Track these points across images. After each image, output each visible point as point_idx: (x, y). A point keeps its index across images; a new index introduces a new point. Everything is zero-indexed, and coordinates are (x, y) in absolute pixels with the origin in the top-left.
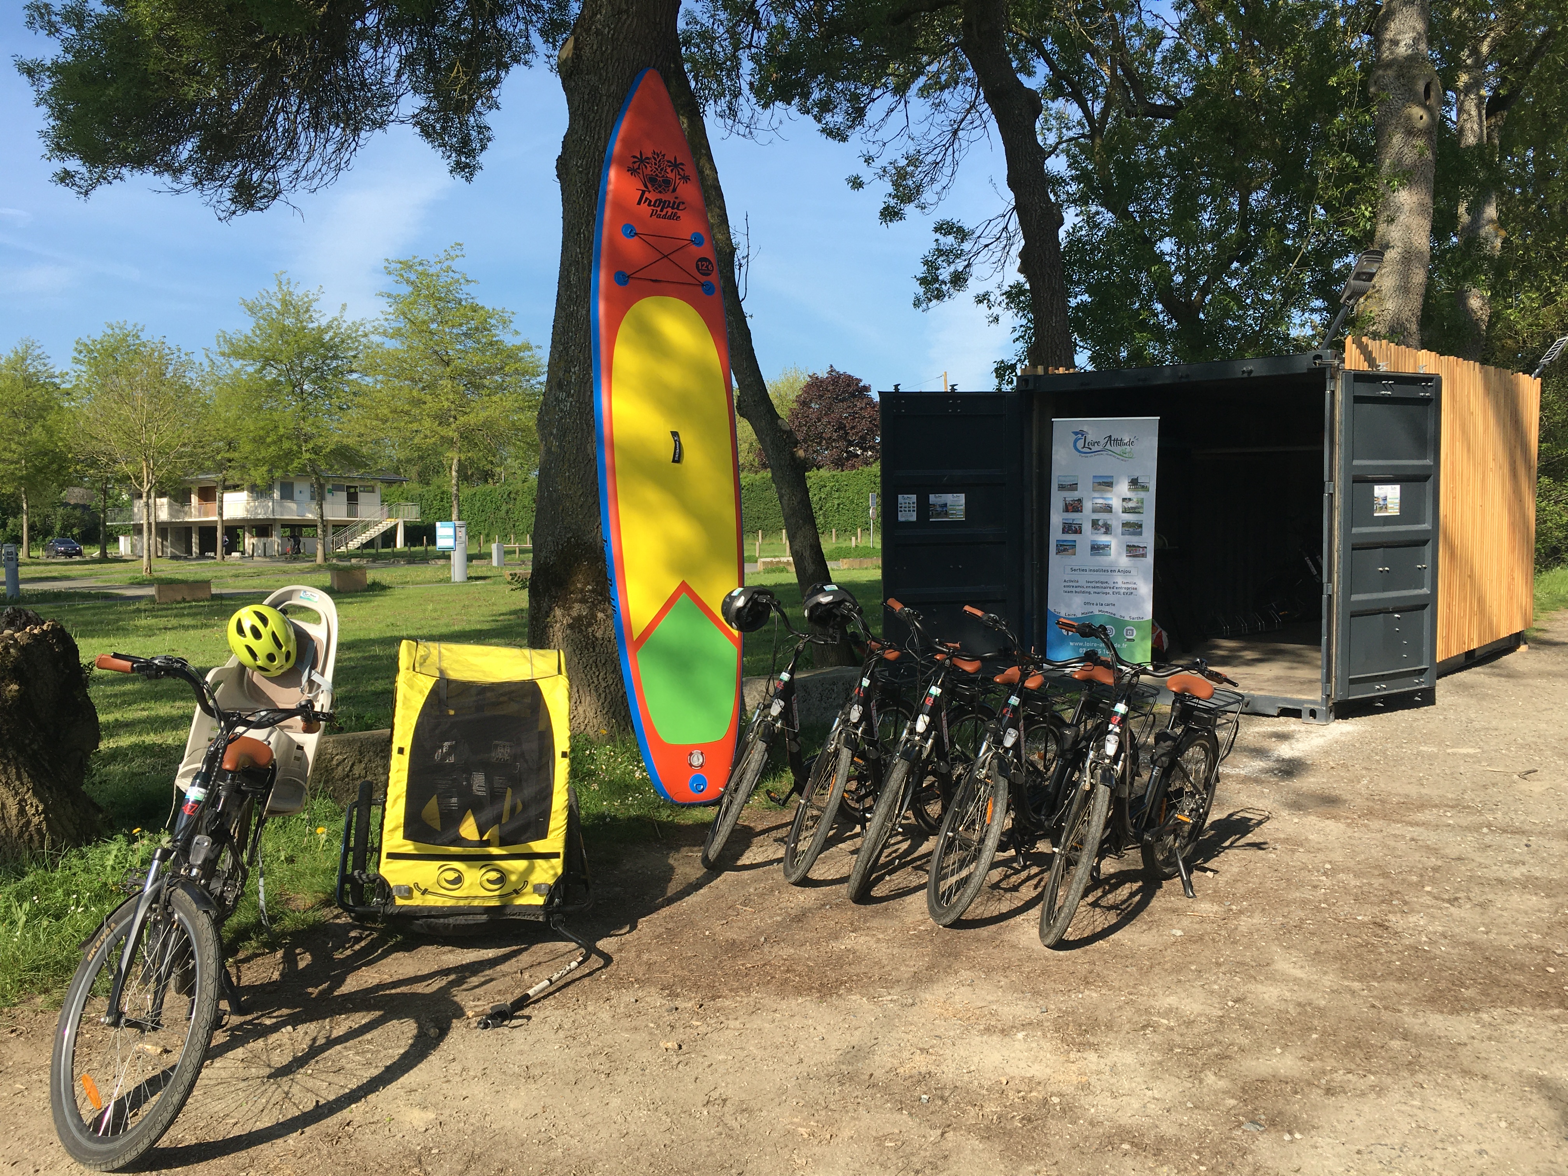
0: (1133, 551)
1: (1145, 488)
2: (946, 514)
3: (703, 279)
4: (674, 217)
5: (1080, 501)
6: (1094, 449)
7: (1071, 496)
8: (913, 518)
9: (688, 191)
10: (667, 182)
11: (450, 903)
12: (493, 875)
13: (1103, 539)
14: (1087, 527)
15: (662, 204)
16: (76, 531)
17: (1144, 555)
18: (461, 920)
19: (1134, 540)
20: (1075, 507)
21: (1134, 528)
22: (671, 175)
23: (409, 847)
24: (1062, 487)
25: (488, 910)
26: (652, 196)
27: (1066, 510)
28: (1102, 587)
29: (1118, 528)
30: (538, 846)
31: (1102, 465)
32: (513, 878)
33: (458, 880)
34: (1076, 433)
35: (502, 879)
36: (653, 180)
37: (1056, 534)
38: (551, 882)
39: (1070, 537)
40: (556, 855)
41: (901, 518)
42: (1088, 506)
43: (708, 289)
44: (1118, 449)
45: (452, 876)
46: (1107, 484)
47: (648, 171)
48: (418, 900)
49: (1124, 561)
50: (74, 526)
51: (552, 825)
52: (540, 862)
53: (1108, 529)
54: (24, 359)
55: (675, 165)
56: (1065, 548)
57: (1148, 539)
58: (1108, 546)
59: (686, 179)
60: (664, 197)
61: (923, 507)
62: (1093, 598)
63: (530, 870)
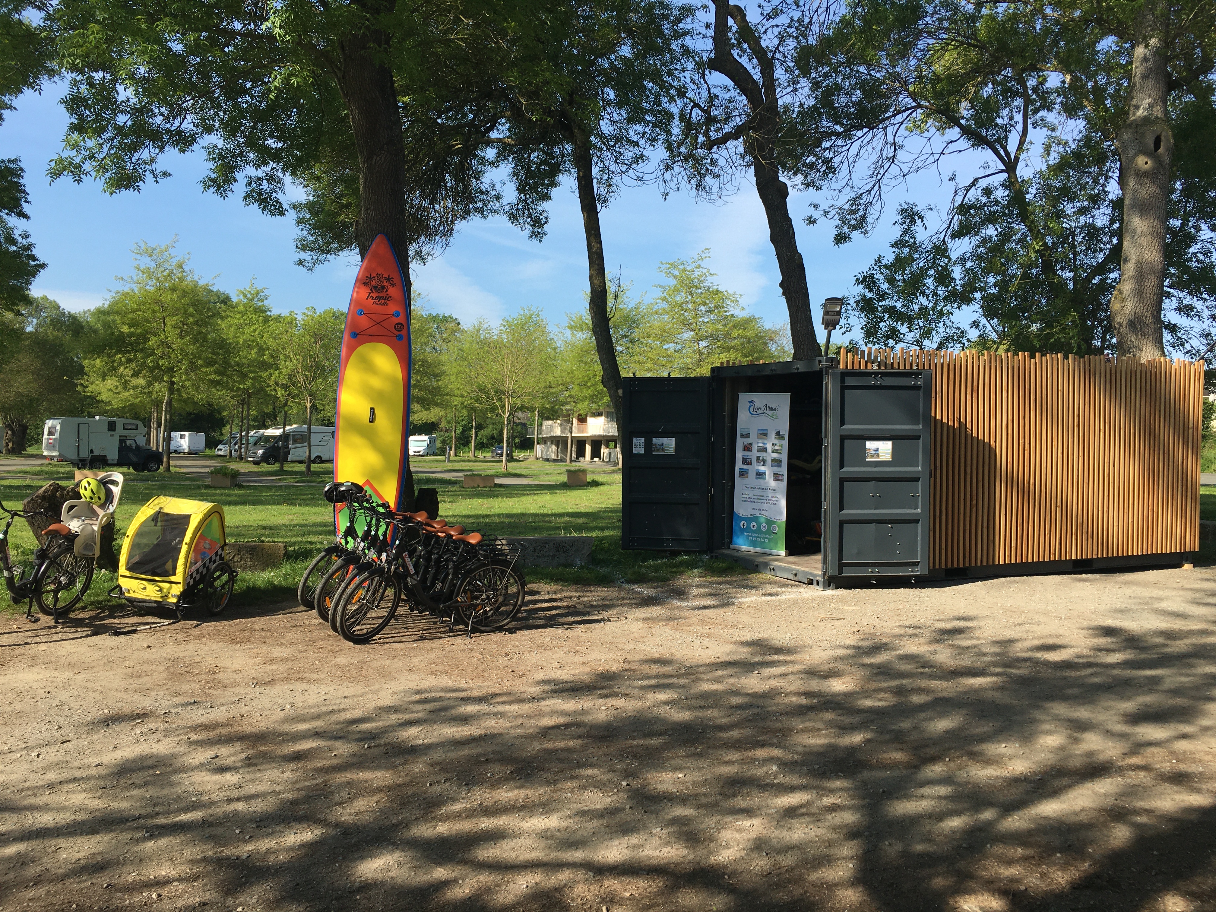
0: (777, 477)
1: (783, 438)
2: (663, 450)
3: (397, 333)
4: (385, 304)
5: (751, 444)
6: (759, 412)
7: (747, 441)
8: (642, 451)
9: (394, 292)
10: (383, 287)
11: (144, 597)
12: (158, 588)
13: (762, 468)
14: (754, 461)
15: (379, 298)
16: (517, 440)
17: (782, 480)
18: (148, 605)
19: (777, 470)
20: (748, 448)
21: (777, 462)
22: (386, 284)
23: (127, 573)
24: (742, 436)
25: (156, 602)
26: (374, 295)
27: (744, 450)
28: (762, 499)
29: (769, 462)
30: (172, 579)
31: (763, 422)
32: (165, 590)
33: (145, 588)
34: (750, 402)
35: (161, 590)
36: (375, 287)
37: (739, 465)
38: (179, 593)
39: (745, 467)
40: (179, 583)
41: (635, 452)
42: (755, 447)
43: (400, 338)
44: (770, 413)
45: (143, 586)
46: (764, 434)
47: (374, 283)
48: (132, 595)
49: (772, 484)
50: (516, 437)
51: (177, 571)
52: (173, 585)
53: (764, 462)
54: (478, 331)
55: (389, 279)
56: (743, 473)
57: (784, 470)
58: (764, 473)
59: (393, 285)
60: (380, 295)
61: (648, 445)
62: (756, 506)
63: (170, 588)
